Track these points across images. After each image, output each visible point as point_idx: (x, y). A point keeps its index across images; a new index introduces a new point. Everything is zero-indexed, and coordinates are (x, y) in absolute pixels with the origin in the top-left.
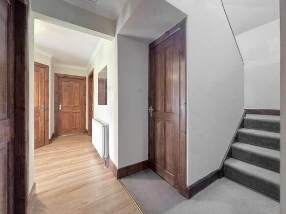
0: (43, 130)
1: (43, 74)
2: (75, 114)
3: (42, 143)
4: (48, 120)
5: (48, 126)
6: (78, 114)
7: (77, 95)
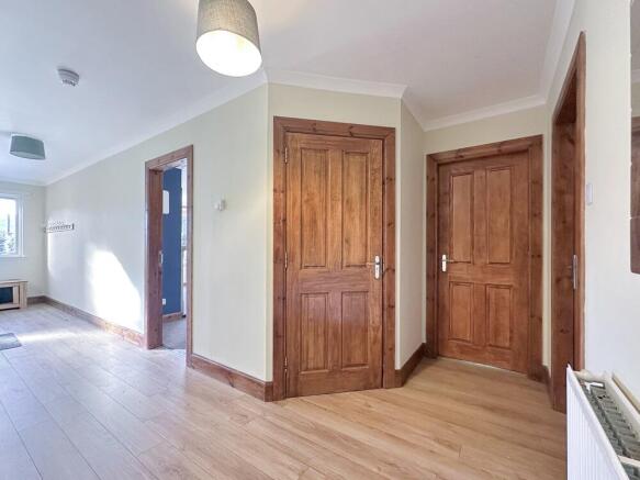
0: (380, 335)
1: (379, 158)
2: (492, 292)
3: (376, 376)
4: (392, 307)
5: (393, 325)
6: (506, 293)
7: (501, 221)
